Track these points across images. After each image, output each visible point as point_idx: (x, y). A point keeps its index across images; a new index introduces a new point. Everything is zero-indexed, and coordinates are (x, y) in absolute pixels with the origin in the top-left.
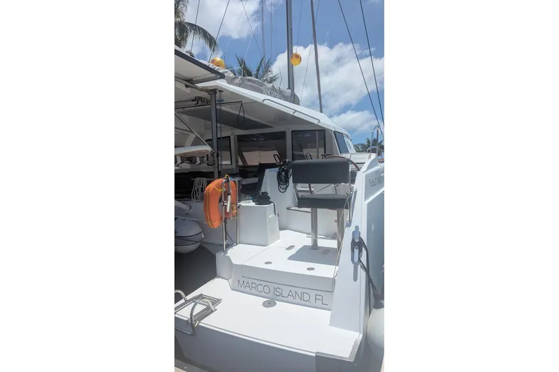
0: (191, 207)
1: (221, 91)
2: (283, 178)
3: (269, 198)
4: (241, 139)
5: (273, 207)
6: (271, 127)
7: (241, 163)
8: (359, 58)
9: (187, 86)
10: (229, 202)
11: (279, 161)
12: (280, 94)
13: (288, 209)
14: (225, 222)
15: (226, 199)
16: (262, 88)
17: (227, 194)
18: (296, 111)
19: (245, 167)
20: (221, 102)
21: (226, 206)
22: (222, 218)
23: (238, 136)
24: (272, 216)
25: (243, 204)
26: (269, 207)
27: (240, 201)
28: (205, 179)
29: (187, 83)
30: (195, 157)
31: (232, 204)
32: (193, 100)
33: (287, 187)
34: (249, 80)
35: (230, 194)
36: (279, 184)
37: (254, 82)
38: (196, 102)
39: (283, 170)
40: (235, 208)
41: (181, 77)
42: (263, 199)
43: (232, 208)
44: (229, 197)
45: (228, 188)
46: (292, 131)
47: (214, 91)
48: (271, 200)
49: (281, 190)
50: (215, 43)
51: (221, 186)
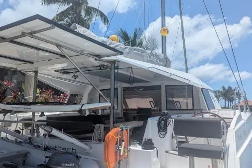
0: (91, 148)
1: (118, 62)
2: (162, 126)
3: (153, 144)
4: (125, 89)
5: (156, 151)
6: (149, 82)
7: (124, 107)
8: (214, 24)
9: (96, 60)
10: (123, 147)
11: (153, 106)
12: (156, 57)
13: (166, 152)
14: (119, 163)
15: (121, 145)
16: (144, 54)
17: (122, 140)
18: (172, 74)
19: (127, 110)
20: (118, 68)
21: (120, 150)
22: (116, 160)
23: (124, 88)
24: (155, 159)
25: (132, 147)
26: (153, 152)
27: (130, 145)
28: (103, 125)
29: (96, 58)
30: (98, 110)
31: (124, 148)
32: (97, 67)
33: (166, 133)
34: (135, 49)
35: (124, 141)
36: (159, 131)
37: (138, 50)
38: (99, 68)
39: (163, 120)
40: (126, 151)
41: (92, 54)
42: (149, 145)
43: (124, 151)
44: (123, 143)
45: (122, 136)
46: (166, 86)
47: (114, 62)
48: (154, 146)
49: (161, 136)
50: (108, 21)
51: (117, 134)
